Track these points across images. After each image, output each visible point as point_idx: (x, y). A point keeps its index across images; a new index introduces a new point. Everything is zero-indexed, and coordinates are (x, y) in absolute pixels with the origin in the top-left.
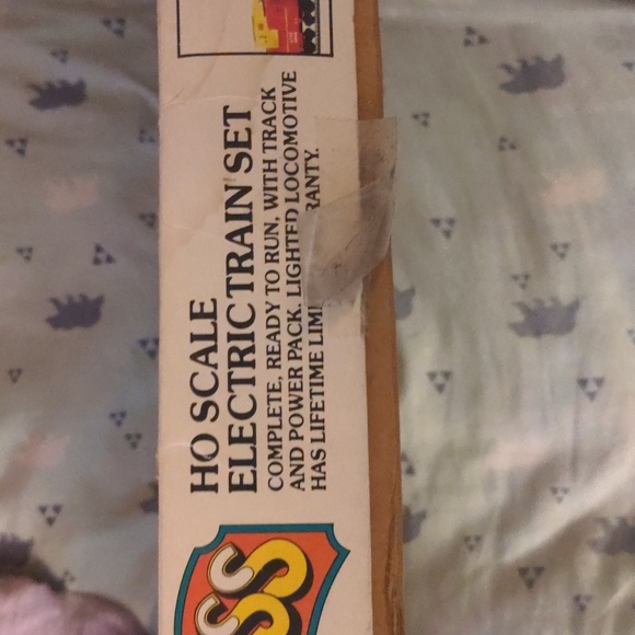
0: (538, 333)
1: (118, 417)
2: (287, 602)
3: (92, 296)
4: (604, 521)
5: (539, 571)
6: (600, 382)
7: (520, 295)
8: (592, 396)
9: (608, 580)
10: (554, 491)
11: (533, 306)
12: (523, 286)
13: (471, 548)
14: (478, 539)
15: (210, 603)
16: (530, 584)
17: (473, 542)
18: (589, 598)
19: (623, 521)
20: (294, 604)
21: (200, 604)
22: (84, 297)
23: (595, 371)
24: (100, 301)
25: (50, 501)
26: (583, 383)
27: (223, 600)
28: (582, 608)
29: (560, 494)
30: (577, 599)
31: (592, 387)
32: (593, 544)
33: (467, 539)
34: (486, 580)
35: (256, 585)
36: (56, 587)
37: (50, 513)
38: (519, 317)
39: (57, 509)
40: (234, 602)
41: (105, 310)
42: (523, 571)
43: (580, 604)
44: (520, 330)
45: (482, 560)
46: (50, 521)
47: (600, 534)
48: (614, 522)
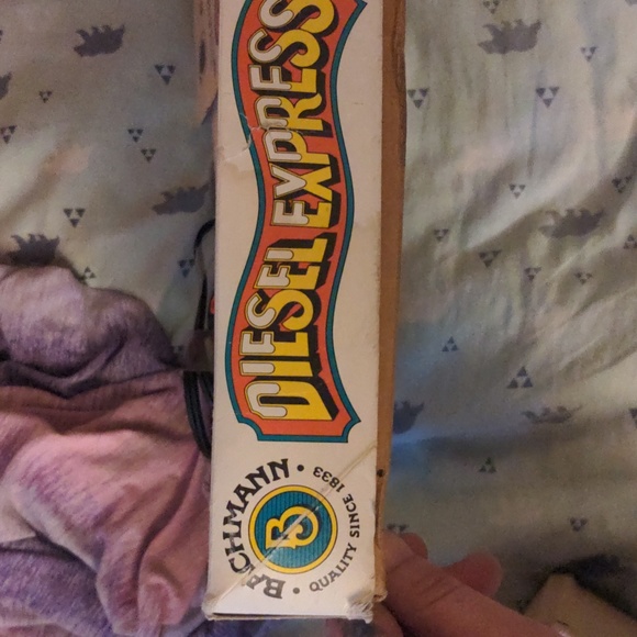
0: (504, 50)
1: (135, 133)
2: (319, 36)
3: (115, 27)
4: (555, 214)
5: (496, 253)
6: (555, 90)
7: (490, 19)
8: (548, 102)
9: (555, 256)
10: (513, 187)
11: (500, 27)
12: (493, 11)
13: (439, 239)
14: (446, 231)
15: (260, 35)
16: (488, 263)
17: (441, 234)
18: (537, 270)
19: (570, 212)
20: (324, 39)
21: (252, 36)
22: (107, 28)
23: (551, 81)
24: (122, 31)
25: (74, 206)
26: (540, 91)
27: (270, 33)
28: (532, 278)
29: (517, 190)
30: (528, 270)
31: (548, 94)
32: (544, 230)
33: (436, 232)
34: (451, 263)
35: (295, 24)
36: (80, 279)
37: (74, 215)
38: (489, 37)
39: (80, 212)
40: (277, 34)
41: (125, 38)
42: (483, 255)
43: (529, 275)
44: (488, 47)
45: (449, 248)
46: (74, 222)
47: (551, 222)
48: (563, 214)
